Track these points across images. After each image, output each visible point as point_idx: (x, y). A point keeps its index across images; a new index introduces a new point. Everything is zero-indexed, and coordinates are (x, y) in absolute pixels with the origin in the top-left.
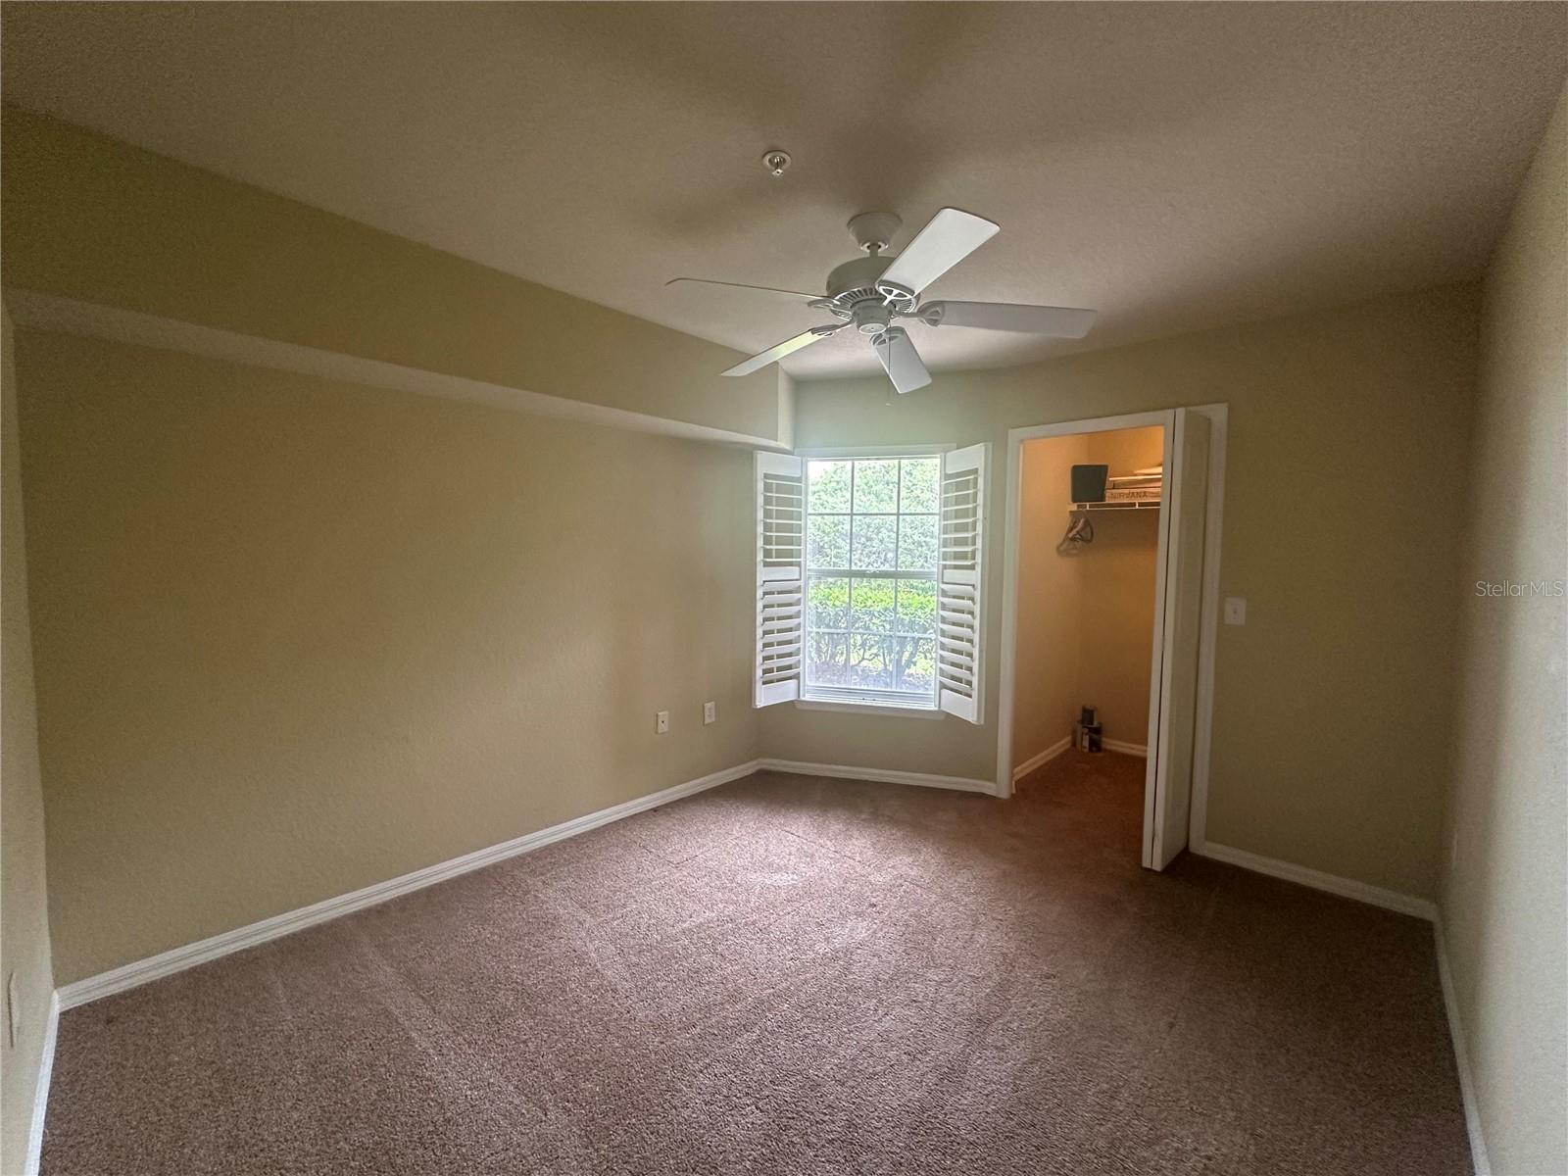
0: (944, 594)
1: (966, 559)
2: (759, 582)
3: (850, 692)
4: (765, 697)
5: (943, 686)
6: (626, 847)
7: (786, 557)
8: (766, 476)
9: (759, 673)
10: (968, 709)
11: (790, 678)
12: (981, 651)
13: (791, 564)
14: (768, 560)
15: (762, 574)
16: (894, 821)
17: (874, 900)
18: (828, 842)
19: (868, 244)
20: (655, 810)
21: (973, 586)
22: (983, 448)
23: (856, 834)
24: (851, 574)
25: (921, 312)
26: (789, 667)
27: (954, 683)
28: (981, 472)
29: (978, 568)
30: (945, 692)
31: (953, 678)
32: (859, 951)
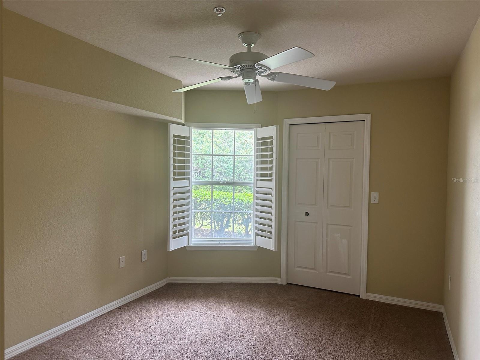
0: (257, 192)
1: (267, 176)
2: (171, 188)
3: (212, 240)
4: (174, 245)
5: (257, 234)
6: (111, 327)
7: (182, 175)
8: (175, 136)
9: (171, 233)
10: (270, 244)
11: (183, 235)
12: (276, 217)
13: (184, 179)
14: (176, 177)
15: (173, 184)
16: (239, 299)
17: (242, 334)
18: (213, 312)
19: (247, 44)
20: (119, 308)
21: (272, 189)
22: (276, 128)
23: (224, 307)
24: (213, 184)
25: (269, 75)
26: (183, 230)
27: (261, 233)
28: (275, 138)
29: (274, 181)
30: (258, 237)
31: (261, 230)
32: (242, 355)
